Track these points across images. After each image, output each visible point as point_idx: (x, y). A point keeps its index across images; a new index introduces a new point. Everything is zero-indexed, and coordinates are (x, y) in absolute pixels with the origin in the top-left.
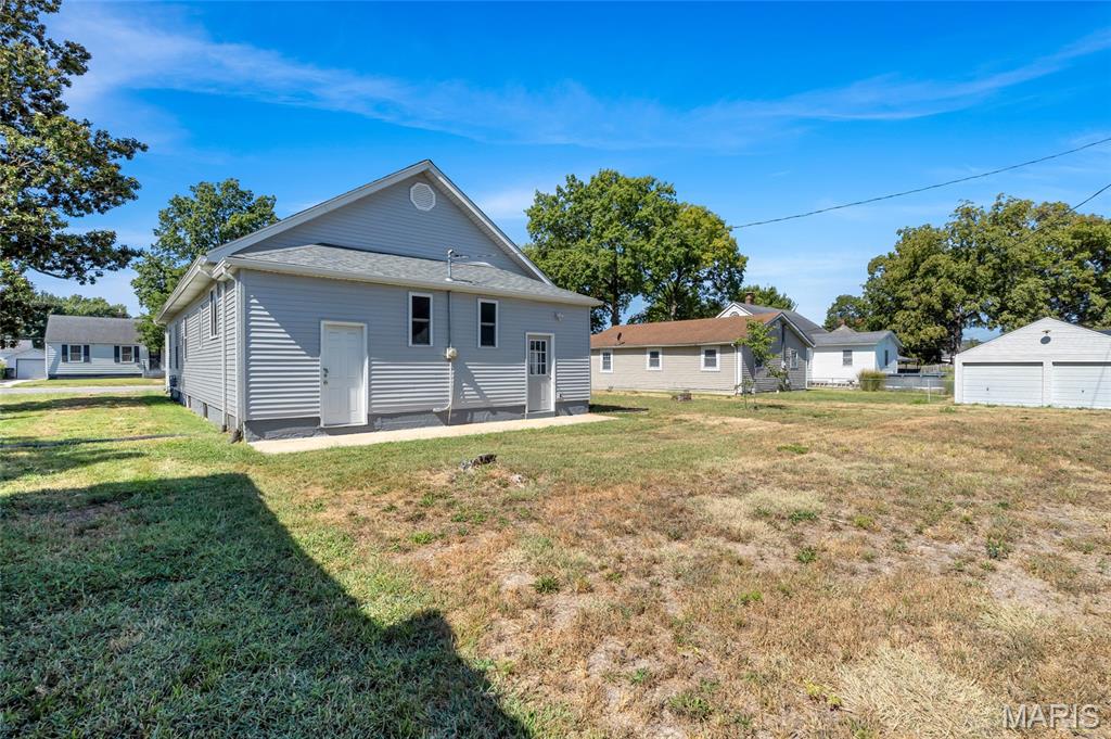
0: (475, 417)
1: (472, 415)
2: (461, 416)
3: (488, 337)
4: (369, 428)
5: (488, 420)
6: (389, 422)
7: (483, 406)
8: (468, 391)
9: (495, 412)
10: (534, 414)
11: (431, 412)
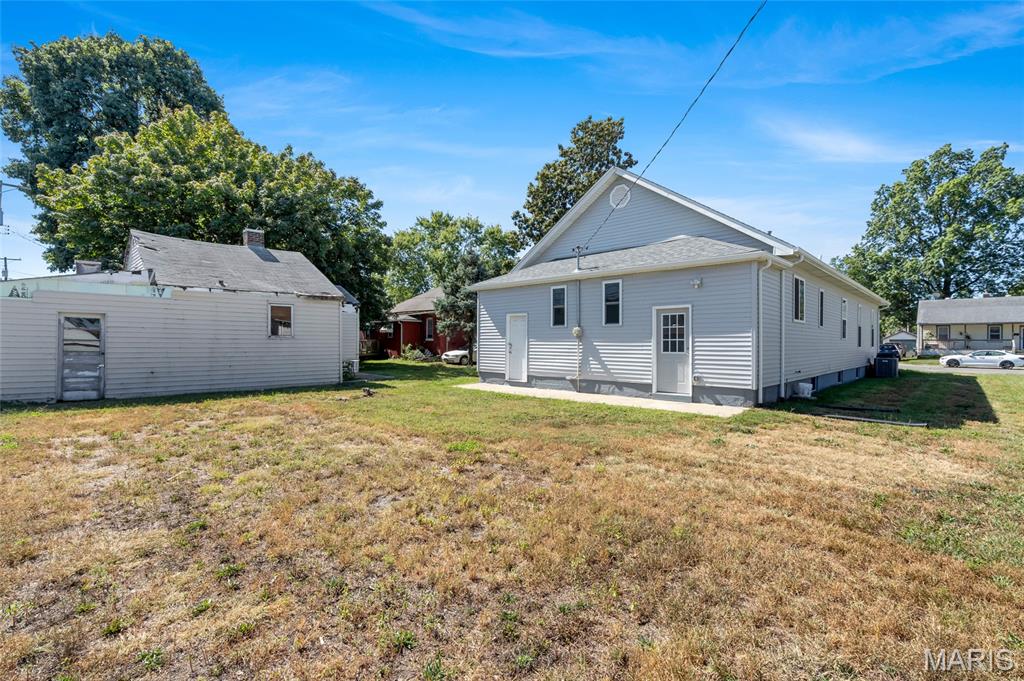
0: (602, 388)
1: (600, 387)
2: (589, 386)
3: (612, 315)
4: (528, 384)
5: (613, 393)
6: (540, 383)
7: (609, 379)
8: (594, 365)
9: (620, 387)
10: (662, 394)
11: (564, 379)
